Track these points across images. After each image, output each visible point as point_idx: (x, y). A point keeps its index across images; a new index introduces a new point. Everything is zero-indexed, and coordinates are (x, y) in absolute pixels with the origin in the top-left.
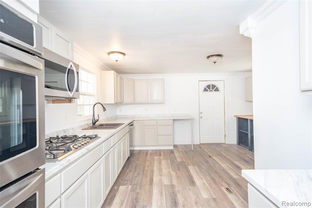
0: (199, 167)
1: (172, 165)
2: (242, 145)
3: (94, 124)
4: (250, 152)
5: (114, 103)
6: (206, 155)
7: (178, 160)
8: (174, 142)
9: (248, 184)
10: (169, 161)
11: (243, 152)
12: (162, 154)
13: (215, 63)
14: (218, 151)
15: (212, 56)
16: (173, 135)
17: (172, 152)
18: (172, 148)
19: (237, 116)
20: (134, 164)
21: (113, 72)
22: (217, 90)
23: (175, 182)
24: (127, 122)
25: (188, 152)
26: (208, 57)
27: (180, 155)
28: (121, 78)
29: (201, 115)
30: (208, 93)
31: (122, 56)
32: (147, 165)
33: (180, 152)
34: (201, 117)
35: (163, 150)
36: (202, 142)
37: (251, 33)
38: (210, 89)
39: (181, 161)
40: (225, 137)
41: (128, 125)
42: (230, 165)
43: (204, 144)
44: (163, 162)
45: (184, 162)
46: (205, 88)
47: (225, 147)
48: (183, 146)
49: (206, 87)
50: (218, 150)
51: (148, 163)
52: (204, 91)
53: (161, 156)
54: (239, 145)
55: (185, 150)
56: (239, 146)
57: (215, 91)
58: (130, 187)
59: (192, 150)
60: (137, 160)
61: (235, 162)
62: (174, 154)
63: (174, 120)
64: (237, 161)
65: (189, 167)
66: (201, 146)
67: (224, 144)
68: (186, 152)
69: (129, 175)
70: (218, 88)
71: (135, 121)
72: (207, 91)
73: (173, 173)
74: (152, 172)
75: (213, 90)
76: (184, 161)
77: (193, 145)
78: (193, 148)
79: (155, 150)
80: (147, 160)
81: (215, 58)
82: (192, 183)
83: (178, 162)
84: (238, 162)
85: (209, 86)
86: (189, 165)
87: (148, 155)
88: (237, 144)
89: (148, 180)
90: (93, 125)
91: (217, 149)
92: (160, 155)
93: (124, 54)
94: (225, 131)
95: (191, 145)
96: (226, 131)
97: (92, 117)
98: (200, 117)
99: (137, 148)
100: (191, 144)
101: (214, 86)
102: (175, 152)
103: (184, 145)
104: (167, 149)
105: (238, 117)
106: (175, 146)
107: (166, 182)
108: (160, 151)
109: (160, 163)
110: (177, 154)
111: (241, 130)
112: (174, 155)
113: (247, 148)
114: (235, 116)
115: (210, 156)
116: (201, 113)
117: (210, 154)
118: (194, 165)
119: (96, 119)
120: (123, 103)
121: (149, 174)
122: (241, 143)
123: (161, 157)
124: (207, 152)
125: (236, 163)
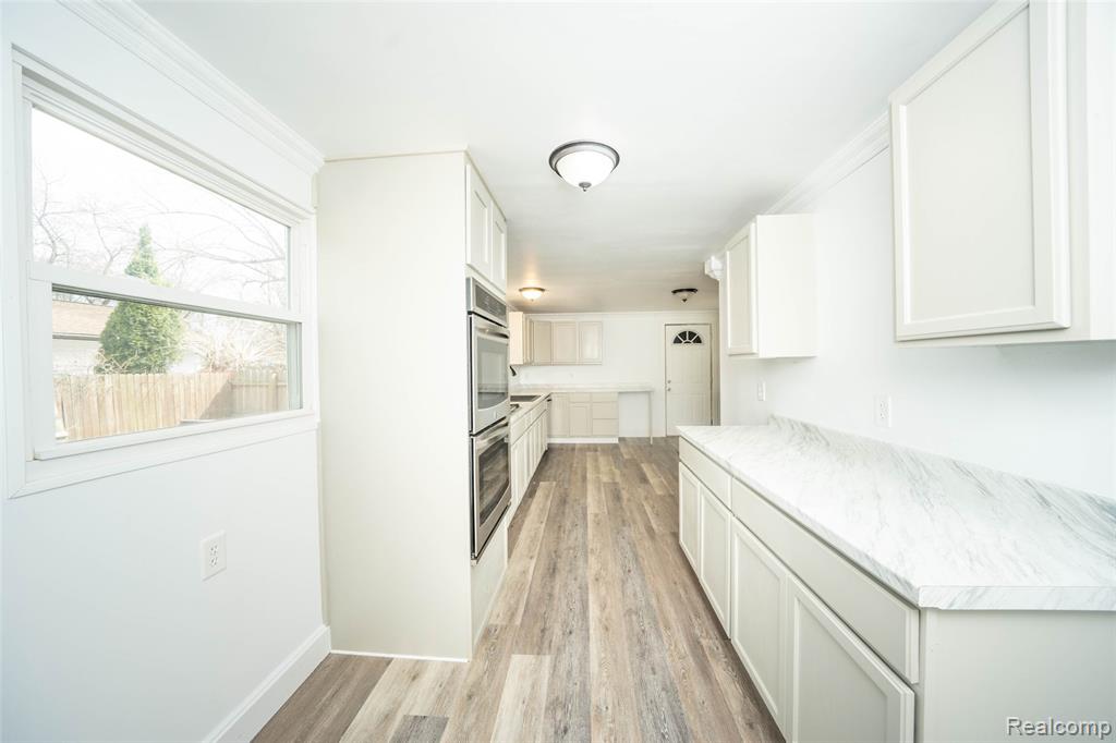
0: (659, 465)
1: (615, 462)
5: (522, 363)
6: (673, 452)
7: (626, 457)
8: (619, 434)
9: (680, 439)
10: (611, 458)
12: (599, 449)
13: (685, 300)
15: (681, 290)
16: (618, 418)
17: (615, 446)
18: (616, 441)
20: (555, 461)
21: (521, 313)
22: (698, 341)
23: (618, 479)
24: (544, 395)
25: (643, 447)
26: (675, 292)
27: (630, 451)
28: (531, 322)
29: (669, 386)
30: (682, 347)
31: (540, 292)
33: (630, 447)
34: (669, 390)
35: (601, 444)
36: (669, 434)
37: (717, 275)
38: (685, 339)
39: (631, 458)
41: (545, 398)
44: (602, 460)
46: (677, 337)
49: (679, 335)
51: (576, 460)
52: (674, 343)
53: (598, 451)
55: (639, 444)
57: (694, 342)
58: (554, 483)
59: (650, 445)
60: (559, 456)
62: (620, 449)
63: (620, 393)
65: (643, 465)
66: (668, 439)
68: (640, 447)
69: (551, 471)
70: (699, 338)
71: (554, 394)
72: (681, 342)
73: (617, 472)
74: (585, 469)
75: (691, 341)
76: (636, 458)
77: (654, 438)
78: (653, 443)
79: (587, 444)
80: (576, 456)
81: (685, 294)
82: (644, 480)
83: (625, 459)
85: (683, 335)
86: (643, 463)
87: (576, 452)
89: (579, 476)
92: (596, 450)
93: (542, 290)
94: (711, 415)
95: (649, 438)
98: (667, 388)
99: (557, 441)
100: (647, 436)
101: (692, 334)
102: (622, 447)
103: (635, 438)
104: (609, 443)
106: (622, 439)
107: (605, 479)
109: (596, 460)
110: (623, 450)
112: (620, 451)
116: (669, 382)
118: (649, 462)
121: (579, 471)
123: (597, 453)
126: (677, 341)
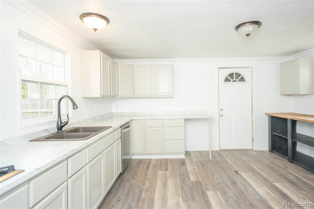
0: (224, 193)
1: (182, 188)
2: (277, 153)
3: (60, 128)
4: (291, 164)
5: (100, 96)
6: (231, 170)
7: (192, 178)
8: (185, 147)
10: (178, 180)
11: (281, 165)
12: (169, 166)
13: (248, 35)
14: (246, 162)
15: (245, 24)
16: (185, 139)
17: (182, 162)
18: (183, 156)
19: (269, 113)
22: (242, 80)
25: (204, 163)
27: (194, 169)
28: (114, 63)
29: (221, 113)
30: (231, 84)
32: (146, 187)
33: (194, 164)
34: (222, 116)
35: (171, 160)
36: (222, 148)
38: (232, 78)
39: (196, 181)
40: (253, 142)
41: (121, 127)
42: (270, 190)
43: (225, 150)
44: (170, 183)
45: (200, 182)
46: (227, 77)
47: (254, 155)
48: (198, 154)
49: (228, 75)
50: (246, 160)
51: (147, 184)
52: (225, 81)
53: (168, 170)
54: (272, 152)
55: (201, 160)
56: (273, 154)
57: (239, 80)
59: (209, 160)
60: (133, 178)
61: (274, 183)
62: (186, 166)
63: (186, 120)
64: (278, 182)
65: (208, 193)
66: (222, 153)
67: (252, 150)
68: (202, 163)
70: (243, 78)
71: (133, 121)
72: (230, 81)
75: (237, 80)
76: (200, 180)
77: (212, 151)
78: (212, 157)
79: (161, 159)
80: (148, 177)
81: (249, 28)
83: (191, 182)
84: (280, 183)
85: (231, 75)
86: (208, 190)
87: (150, 168)
88: (269, 151)
90: (58, 130)
91: (243, 158)
92: (166, 169)
94: (252, 134)
95: (209, 151)
96: (254, 134)
97: (57, 119)
98: (220, 115)
99: (136, 157)
100: (207, 149)
101: (238, 75)
102: (188, 163)
103: (199, 151)
104: (177, 159)
105: (271, 116)
106: (187, 153)
108: (166, 161)
109: (165, 185)
110: (189, 167)
111: (275, 132)
112: (186, 169)
113: (286, 159)
114: (266, 114)
115: (236, 172)
116: (222, 110)
117: (236, 169)
118: (215, 189)
119: (63, 122)
120: (118, 97)
122: (274, 150)
123: (167, 172)
124: (231, 163)
125: (277, 184)
126: (227, 80)
